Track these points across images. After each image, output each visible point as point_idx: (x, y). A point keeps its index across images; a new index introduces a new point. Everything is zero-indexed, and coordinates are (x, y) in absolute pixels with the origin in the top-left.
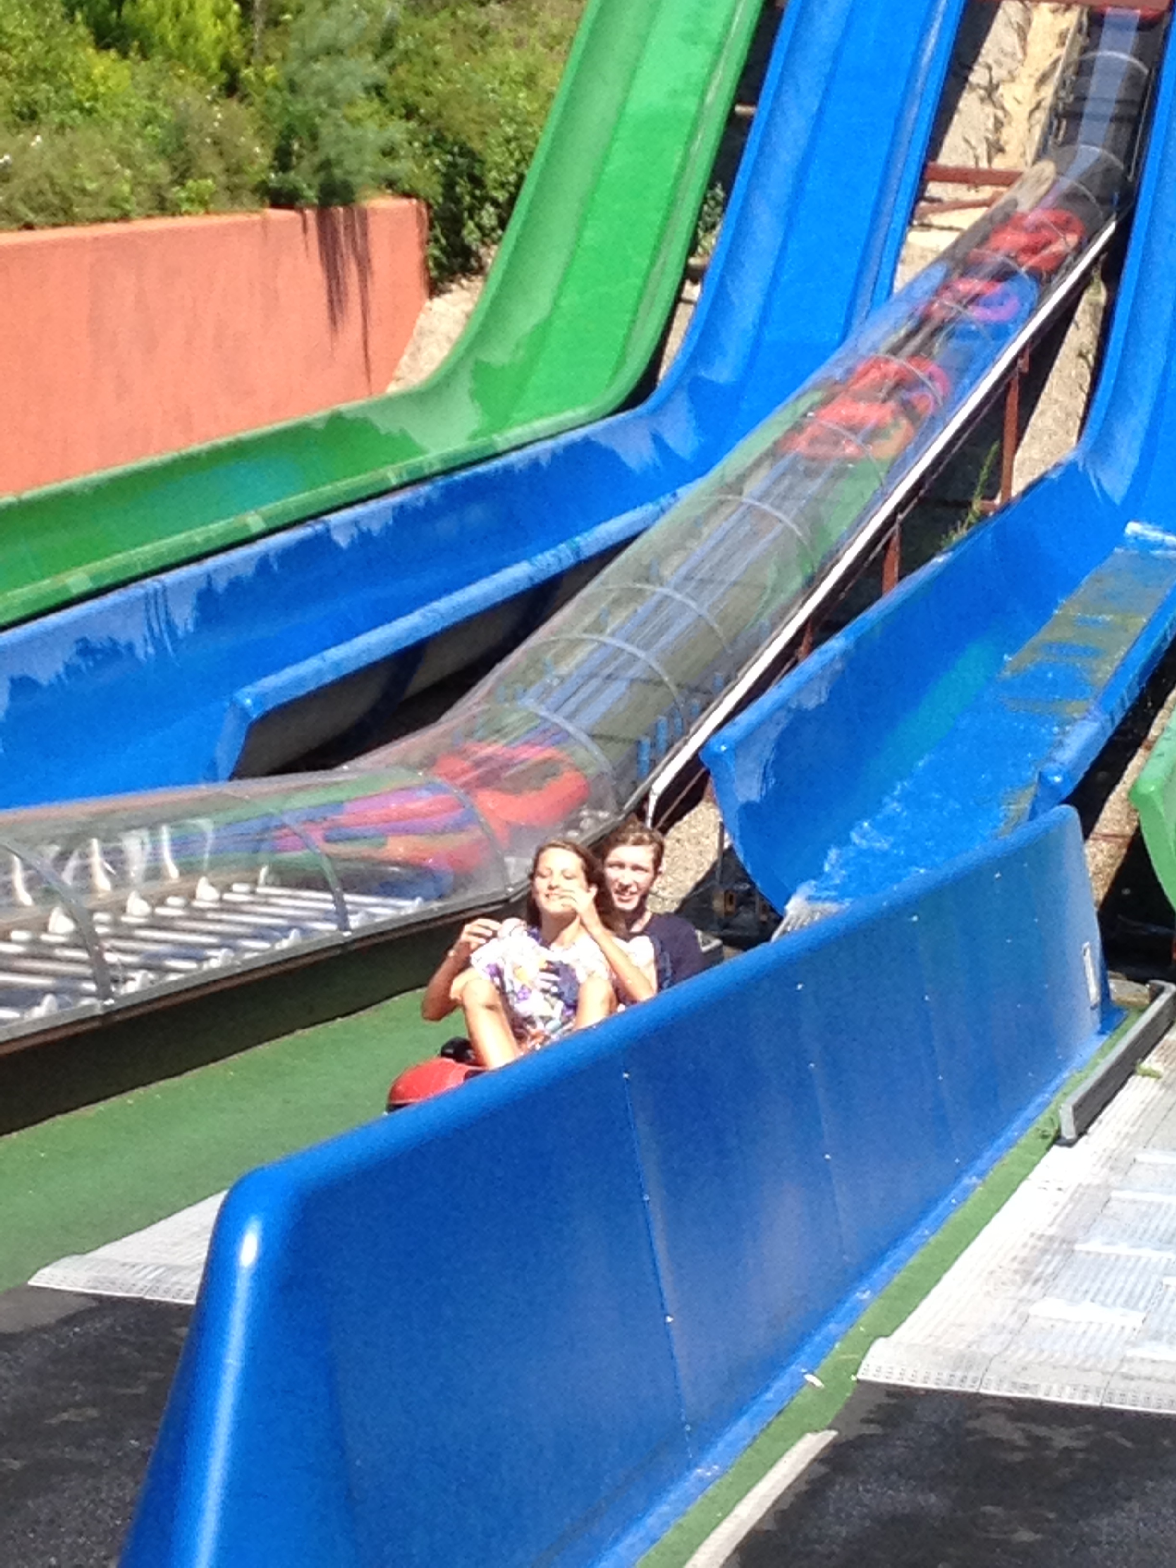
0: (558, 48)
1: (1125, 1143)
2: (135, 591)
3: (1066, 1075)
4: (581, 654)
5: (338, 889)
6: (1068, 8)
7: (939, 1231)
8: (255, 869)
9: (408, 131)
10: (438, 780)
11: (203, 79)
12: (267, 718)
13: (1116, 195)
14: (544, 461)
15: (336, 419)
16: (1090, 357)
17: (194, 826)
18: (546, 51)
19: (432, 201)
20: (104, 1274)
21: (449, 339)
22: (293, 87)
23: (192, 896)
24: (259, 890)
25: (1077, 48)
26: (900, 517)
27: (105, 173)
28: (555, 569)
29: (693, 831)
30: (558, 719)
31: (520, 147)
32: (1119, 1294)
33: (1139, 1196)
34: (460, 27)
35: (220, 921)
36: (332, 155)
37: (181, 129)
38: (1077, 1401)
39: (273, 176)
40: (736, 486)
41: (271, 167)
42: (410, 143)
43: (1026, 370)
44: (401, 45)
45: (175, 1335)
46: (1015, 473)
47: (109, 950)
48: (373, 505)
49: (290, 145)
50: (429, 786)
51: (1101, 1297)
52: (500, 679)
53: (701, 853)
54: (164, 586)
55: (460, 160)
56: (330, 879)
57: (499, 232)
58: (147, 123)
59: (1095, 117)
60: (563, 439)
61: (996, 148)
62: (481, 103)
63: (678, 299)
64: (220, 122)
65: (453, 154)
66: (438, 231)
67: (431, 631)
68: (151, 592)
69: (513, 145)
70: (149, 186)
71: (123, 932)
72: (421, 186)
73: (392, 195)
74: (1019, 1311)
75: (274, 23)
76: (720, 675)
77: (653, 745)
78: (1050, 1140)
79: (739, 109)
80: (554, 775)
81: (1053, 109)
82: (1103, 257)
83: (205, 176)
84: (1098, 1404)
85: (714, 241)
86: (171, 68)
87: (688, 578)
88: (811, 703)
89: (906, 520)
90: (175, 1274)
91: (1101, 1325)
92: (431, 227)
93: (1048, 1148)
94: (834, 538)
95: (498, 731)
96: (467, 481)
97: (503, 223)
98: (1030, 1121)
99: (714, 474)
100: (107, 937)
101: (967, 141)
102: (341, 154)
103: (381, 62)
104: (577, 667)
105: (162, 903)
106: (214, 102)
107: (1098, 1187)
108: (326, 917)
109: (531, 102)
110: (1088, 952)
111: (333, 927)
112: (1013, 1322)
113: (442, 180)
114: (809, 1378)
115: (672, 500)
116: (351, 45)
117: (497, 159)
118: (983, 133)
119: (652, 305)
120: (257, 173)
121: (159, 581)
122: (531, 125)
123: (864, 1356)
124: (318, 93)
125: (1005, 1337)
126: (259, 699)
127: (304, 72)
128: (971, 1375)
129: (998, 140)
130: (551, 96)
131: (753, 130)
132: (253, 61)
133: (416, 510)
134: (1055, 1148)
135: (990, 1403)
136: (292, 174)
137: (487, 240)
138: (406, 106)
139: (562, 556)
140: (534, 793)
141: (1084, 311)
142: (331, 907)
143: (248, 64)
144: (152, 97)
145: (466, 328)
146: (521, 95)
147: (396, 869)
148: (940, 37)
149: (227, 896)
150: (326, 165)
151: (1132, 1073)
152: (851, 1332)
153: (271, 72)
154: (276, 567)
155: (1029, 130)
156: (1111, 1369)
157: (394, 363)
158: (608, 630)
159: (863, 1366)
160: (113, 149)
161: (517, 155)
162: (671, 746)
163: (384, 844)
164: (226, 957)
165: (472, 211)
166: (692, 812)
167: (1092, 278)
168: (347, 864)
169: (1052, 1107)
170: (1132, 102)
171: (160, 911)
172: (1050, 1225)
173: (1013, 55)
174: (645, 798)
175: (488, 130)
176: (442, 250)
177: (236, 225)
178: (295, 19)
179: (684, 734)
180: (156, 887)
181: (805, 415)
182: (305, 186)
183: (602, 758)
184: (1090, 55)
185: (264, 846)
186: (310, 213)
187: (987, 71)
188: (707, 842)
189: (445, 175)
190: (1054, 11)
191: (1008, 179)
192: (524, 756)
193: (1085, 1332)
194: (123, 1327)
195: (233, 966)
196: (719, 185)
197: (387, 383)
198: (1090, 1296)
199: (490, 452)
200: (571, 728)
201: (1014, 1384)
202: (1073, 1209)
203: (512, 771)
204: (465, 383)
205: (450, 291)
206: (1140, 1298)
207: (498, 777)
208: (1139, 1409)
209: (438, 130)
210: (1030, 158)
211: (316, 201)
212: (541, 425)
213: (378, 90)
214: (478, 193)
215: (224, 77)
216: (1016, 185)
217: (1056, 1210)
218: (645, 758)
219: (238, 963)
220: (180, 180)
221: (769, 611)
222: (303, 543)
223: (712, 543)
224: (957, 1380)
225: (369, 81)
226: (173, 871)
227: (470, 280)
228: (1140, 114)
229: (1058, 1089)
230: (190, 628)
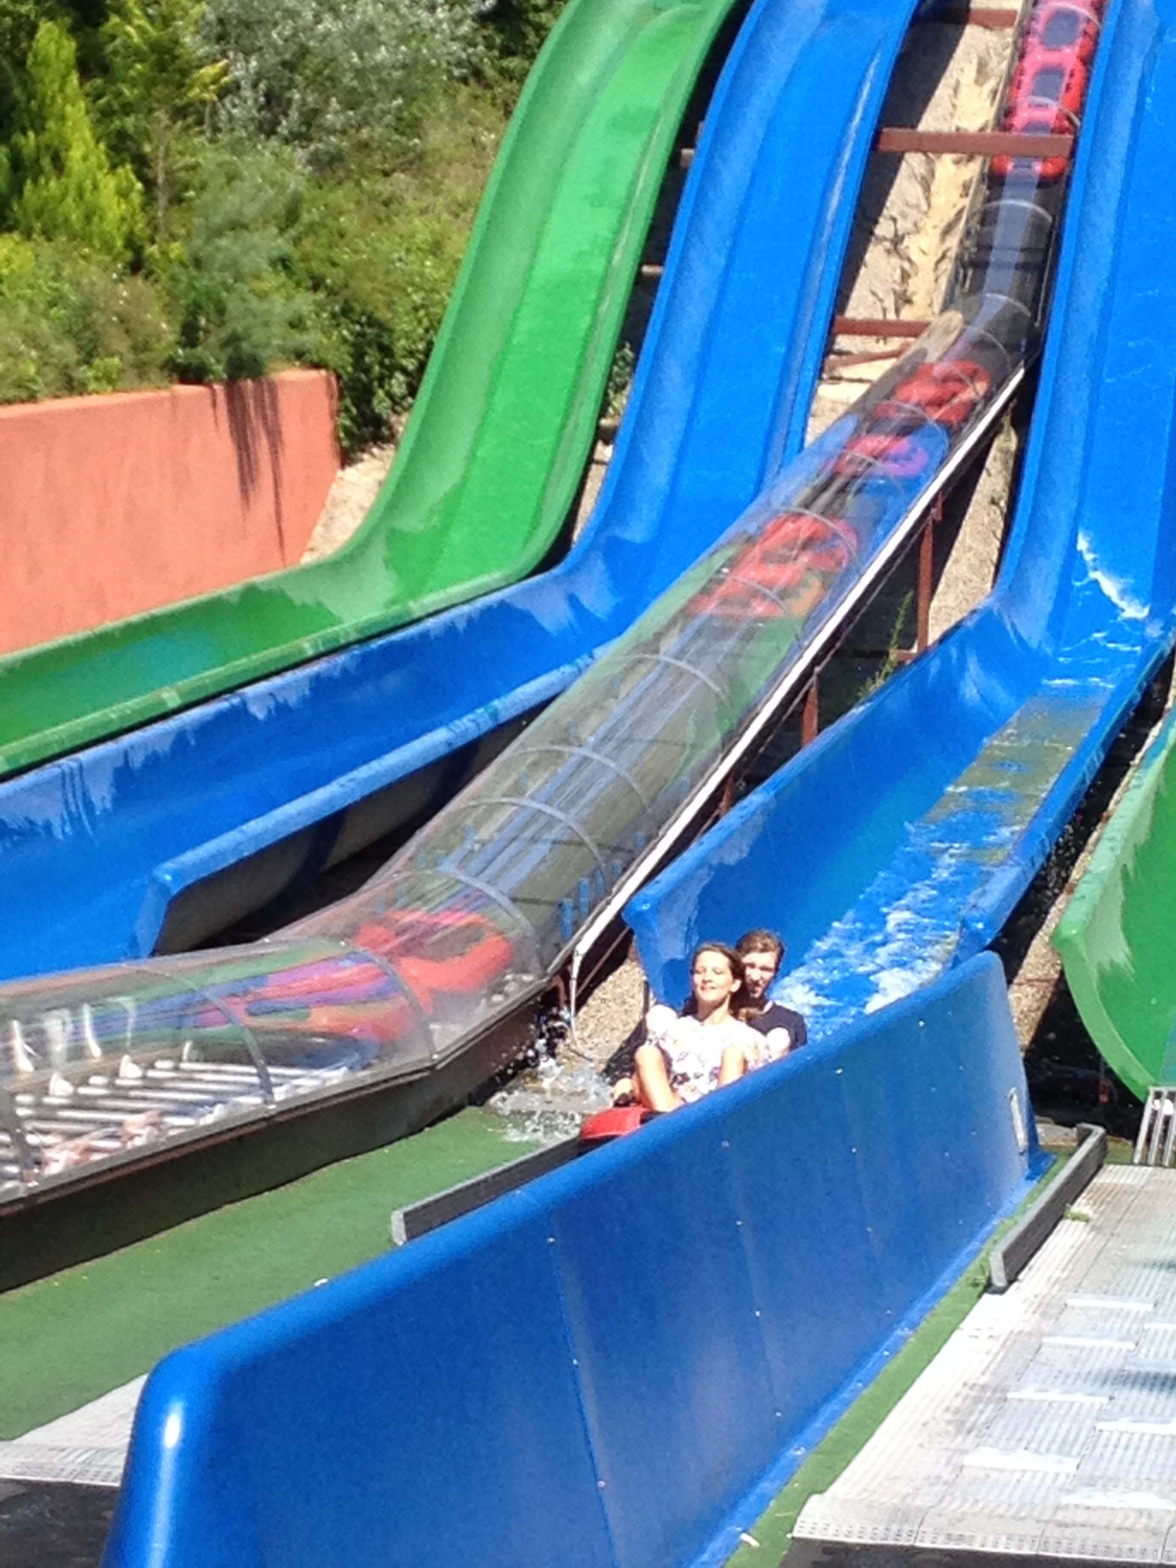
0: (463, 215)
1: (1057, 1287)
2: (50, 771)
3: (995, 1222)
4: (501, 817)
5: (262, 1062)
6: (971, 158)
7: (872, 1385)
8: (177, 1044)
9: (315, 302)
10: (361, 949)
11: (107, 259)
12: (188, 893)
13: (1024, 342)
14: (461, 625)
15: (251, 591)
16: (1002, 503)
17: (117, 1004)
18: (450, 218)
19: (341, 371)
20: (30, 1459)
21: (362, 508)
22: (198, 263)
23: (116, 1074)
24: (184, 1066)
25: (981, 199)
26: (817, 669)
27: (11, 355)
28: (473, 734)
29: (619, 990)
30: (479, 884)
31: (427, 315)
32: (1052, 1442)
33: (1072, 1342)
34: (364, 198)
35: (144, 1099)
36: (239, 329)
37: (86, 308)
38: (1013, 1551)
39: (180, 351)
40: (652, 645)
41: (178, 343)
42: (318, 315)
43: (940, 518)
44: (305, 217)
45: (105, 1518)
46: (931, 622)
47: (31, 1132)
48: (289, 676)
49: (196, 319)
50: (351, 955)
51: (1033, 1445)
52: (421, 846)
53: (626, 1012)
54: (81, 768)
55: (369, 331)
56: (254, 1054)
57: (410, 400)
58: (52, 304)
59: (1001, 266)
60: (480, 603)
61: (904, 299)
62: (388, 272)
63: (590, 461)
64: (126, 301)
65: (362, 325)
66: (348, 401)
67: (350, 801)
68: (67, 770)
69: (422, 313)
70: (56, 366)
71: (46, 1113)
72: (331, 358)
73: (301, 367)
74: (954, 1461)
75: (177, 200)
76: (641, 834)
77: (576, 907)
78: (980, 1288)
79: (646, 269)
80: (476, 940)
81: (959, 258)
82: (1011, 405)
83: (112, 355)
84: (1033, 1553)
85: (625, 401)
86: (76, 248)
87: (605, 739)
88: (731, 859)
89: (823, 671)
90: (104, 1456)
91: (1035, 1472)
92: (341, 397)
93: (980, 1296)
94: (753, 692)
95: (419, 899)
96: (384, 649)
97: (413, 391)
98: (962, 1269)
99: (632, 632)
100: (29, 1118)
101: (874, 294)
102: (246, 329)
103: (287, 236)
104: (499, 830)
105: (85, 1082)
106: (120, 280)
107: (1030, 1334)
108: (250, 1089)
109: (438, 269)
110: (1015, 1098)
111: (258, 1100)
112: (947, 1474)
113: (352, 350)
114: (745, 1537)
115: (589, 660)
116: (255, 220)
117: (405, 327)
118: (890, 285)
119: (564, 467)
120: (166, 349)
121: (76, 760)
122: (438, 292)
123: (798, 1514)
124: (223, 268)
125: (939, 1488)
126: (177, 875)
127: (210, 249)
128: (907, 1528)
129: (905, 291)
130: (457, 262)
131: (661, 288)
132: (157, 238)
133: (331, 679)
134: (986, 1296)
135: (926, 1557)
136: (200, 349)
137: (398, 408)
138: (312, 278)
139: (481, 720)
140: (458, 959)
141: (995, 459)
142: (255, 1080)
143: (153, 242)
144: (57, 278)
145: (378, 495)
146: (428, 263)
147: (321, 1040)
148: (843, 191)
149: (151, 1074)
150: (234, 340)
151: (1061, 1217)
152: (786, 1489)
153: (176, 249)
154: (193, 742)
155: (936, 280)
156: (1045, 1518)
157: (307, 533)
158: (528, 793)
159: (798, 1523)
160: (19, 331)
161: (426, 322)
162: (593, 907)
163: (308, 1016)
164: (149, 1135)
165: (381, 380)
166: (617, 973)
167: (1002, 426)
168: (268, 1038)
169: (983, 1254)
170: (1038, 250)
171: (83, 1091)
172: (983, 1373)
173: (917, 206)
174: (569, 960)
175: (396, 299)
176: (353, 419)
177: (144, 402)
178: (198, 197)
179: (606, 893)
180: (78, 1067)
181: (719, 572)
182: (213, 360)
183: (524, 922)
184: (994, 204)
185: (189, 1022)
186: (218, 387)
187: (891, 223)
188: (632, 1001)
189: (354, 345)
190: (957, 162)
191: (915, 330)
192: (446, 922)
193: (1018, 1481)
194: (52, 1512)
195: (155, 1145)
196: (628, 345)
197: (301, 555)
198: (1024, 1443)
199: (407, 619)
200: (492, 892)
201: (949, 1537)
202: (1005, 1357)
203: (436, 937)
204: (378, 551)
205: (362, 460)
206: (1073, 1445)
207: (421, 945)
208: (1075, 1556)
209: (346, 302)
210: (937, 308)
211: (225, 376)
212: (457, 591)
213: (284, 263)
214: (387, 361)
215: (129, 255)
216: (925, 335)
217: (989, 1358)
218: (568, 921)
219: (163, 1140)
220: (87, 361)
221: (688, 769)
222: (221, 718)
223: (630, 701)
224: (892, 1534)
225: (275, 254)
226: (96, 1050)
227: (382, 449)
228: (1045, 261)
229: (989, 1234)
230: (109, 805)
